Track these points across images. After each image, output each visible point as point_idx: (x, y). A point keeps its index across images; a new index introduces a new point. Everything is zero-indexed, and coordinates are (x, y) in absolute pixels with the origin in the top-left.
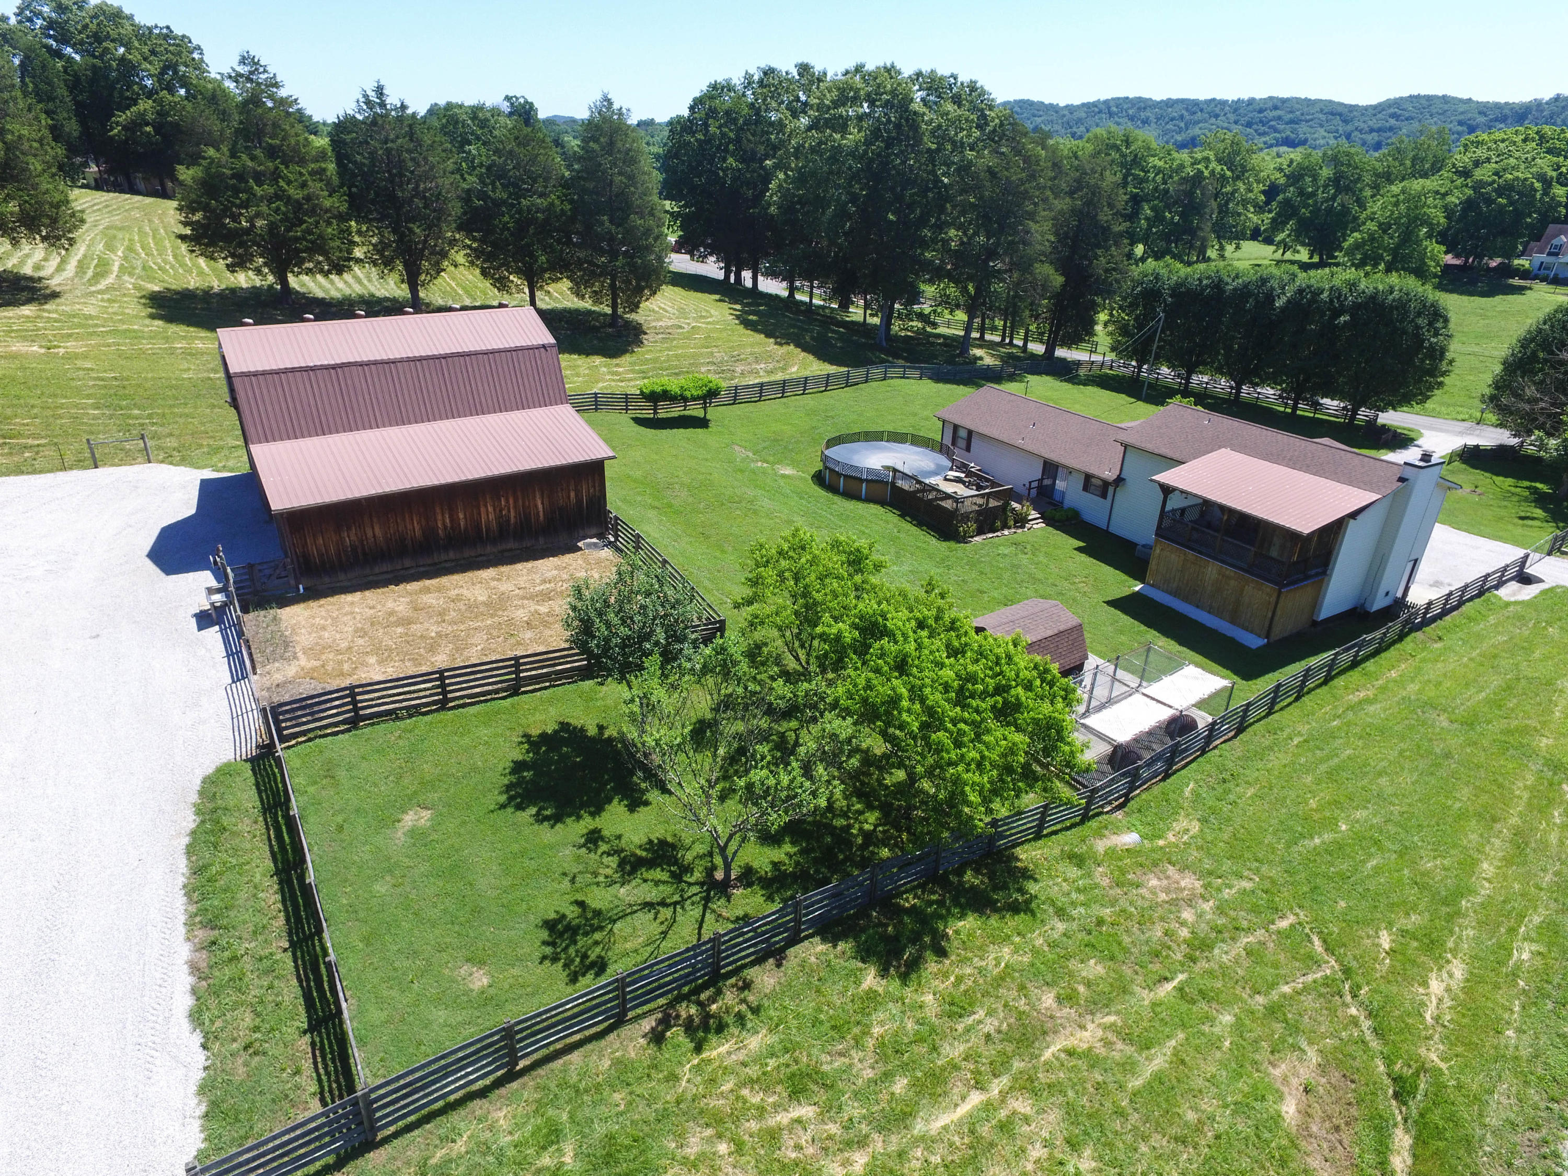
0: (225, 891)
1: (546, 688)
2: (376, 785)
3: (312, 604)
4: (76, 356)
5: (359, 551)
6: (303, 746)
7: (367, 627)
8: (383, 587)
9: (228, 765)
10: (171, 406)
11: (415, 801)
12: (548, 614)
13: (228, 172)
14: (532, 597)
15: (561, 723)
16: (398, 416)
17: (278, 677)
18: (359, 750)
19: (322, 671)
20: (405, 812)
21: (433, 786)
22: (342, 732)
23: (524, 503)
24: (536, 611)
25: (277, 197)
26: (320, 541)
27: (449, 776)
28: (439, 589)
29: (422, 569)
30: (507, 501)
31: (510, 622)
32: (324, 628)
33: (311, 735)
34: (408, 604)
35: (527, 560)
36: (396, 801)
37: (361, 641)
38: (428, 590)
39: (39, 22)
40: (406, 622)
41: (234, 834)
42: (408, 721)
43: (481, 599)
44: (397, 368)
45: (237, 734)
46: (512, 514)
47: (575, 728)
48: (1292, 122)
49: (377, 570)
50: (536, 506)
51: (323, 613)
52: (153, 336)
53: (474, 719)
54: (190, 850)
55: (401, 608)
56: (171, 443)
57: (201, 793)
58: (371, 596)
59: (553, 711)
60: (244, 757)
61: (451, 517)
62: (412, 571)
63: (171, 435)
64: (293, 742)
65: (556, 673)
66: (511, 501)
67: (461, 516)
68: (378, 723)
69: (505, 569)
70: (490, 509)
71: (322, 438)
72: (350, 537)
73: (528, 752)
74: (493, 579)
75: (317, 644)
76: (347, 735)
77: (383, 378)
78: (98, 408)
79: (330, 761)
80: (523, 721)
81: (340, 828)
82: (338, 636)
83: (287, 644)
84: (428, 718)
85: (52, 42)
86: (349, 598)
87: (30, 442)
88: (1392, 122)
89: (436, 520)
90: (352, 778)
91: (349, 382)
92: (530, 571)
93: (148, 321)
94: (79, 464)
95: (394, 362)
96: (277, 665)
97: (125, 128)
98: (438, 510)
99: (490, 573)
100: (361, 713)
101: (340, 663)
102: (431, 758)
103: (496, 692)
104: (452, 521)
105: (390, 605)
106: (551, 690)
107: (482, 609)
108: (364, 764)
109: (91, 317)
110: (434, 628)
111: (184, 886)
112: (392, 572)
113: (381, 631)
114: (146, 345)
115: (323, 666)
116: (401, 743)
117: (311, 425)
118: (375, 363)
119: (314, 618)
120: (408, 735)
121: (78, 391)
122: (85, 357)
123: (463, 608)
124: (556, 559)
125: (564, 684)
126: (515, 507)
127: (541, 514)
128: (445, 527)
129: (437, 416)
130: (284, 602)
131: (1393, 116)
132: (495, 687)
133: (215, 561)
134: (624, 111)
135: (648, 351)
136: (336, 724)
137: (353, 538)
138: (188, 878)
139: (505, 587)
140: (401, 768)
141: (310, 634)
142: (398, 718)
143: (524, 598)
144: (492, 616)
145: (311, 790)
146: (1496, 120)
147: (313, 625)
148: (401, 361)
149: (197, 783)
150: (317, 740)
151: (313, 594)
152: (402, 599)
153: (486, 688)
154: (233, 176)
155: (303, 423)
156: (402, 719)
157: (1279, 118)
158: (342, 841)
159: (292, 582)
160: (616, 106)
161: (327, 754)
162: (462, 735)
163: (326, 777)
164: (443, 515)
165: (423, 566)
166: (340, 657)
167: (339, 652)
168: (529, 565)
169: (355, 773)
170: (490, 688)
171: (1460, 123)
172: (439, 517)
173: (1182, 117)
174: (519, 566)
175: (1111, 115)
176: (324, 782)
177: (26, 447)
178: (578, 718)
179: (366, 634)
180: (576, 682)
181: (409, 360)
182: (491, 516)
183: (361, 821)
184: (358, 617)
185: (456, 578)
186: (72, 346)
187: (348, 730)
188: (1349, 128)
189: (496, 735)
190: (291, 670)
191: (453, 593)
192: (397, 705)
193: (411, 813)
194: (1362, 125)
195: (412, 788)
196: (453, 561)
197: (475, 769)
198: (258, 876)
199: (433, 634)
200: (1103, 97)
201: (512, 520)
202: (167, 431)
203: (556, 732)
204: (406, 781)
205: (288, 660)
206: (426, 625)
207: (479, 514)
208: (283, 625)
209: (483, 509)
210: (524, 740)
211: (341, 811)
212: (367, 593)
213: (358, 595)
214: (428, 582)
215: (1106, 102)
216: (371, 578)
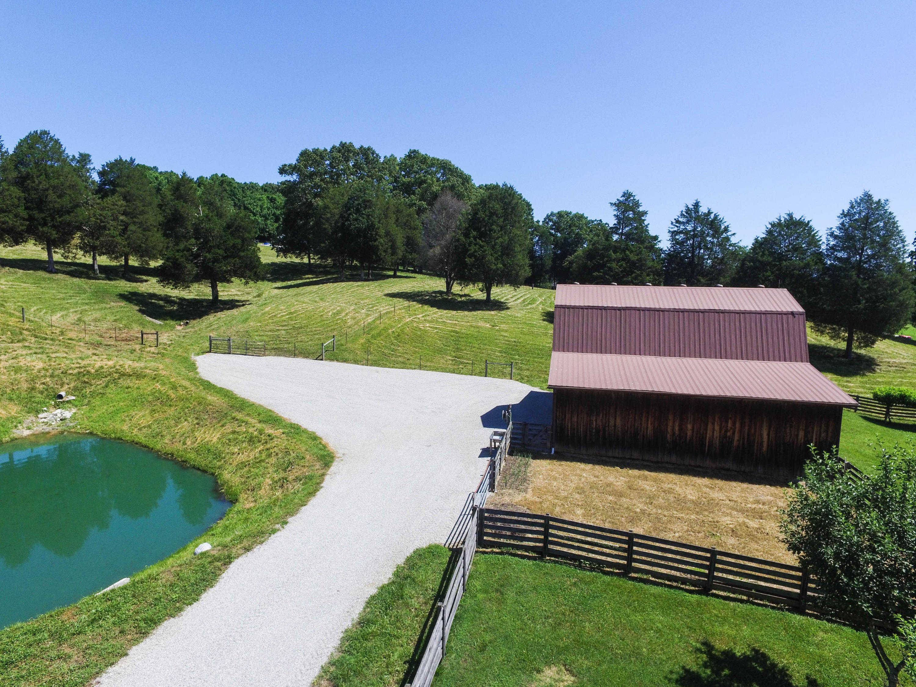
0: (365, 654)
1: (742, 601)
2: (534, 620)
3: (555, 462)
4: (503, 330)
5: (601, 433)
6: (493, 556)
7: (587, 489)
8: (610, 466)
9: (437, 547)
10: (534, 358)
11: (562, 657)
12: (757, 530)
13: (601, 247)
14: (742, 511)
15: (757, 651)
16: (657, 348)
17: (507, 499)
18: (535, 579)
19: (539, 506)
20: (548, 664)
21: (587, 651)
22: (529, 558)
23: (749, 430)
24: (744, 523)
25: (623, 259)
26: (575, 419)
27: (608, 648)
28: (655, 480)
29: (645, 463)
30: (734, 424)
31: (715, 524)
32: (555, 479)
33: (504, 550)
34: (625, 482)
35: (742, 481)
36: (544, 647)
37: (577, 496)
38: (646, 478)
39: (551, 223)
40: (621, 495)
41: (407, 605)
42: (588, 573)
43: (690, 497)
44: (664, 315)
45: (457, 526)
46: (736, 437)
47: (774, 665)
49: (610, 454)
50: (761, 435)
51: (560, 470)
52: (540, 327)
53: (652, 599)
54: (371, 601)
55: (619, 483)
56: (526, 373)
57: (408, 559)
58: (599, 469)
59: (746, 630)
60: (451, 546)
61: (680, 426)
62: (638, 462)
63: (528, 370)
64: (489, 550)
65: (759, 588)
66: (738, 425)
67: (689, 427)
68: (561, 564)
69: (720, 483)
70: (717, 428)
71: (599, 356)
72: (597, 421)
73: (705, 665)
74: (706, 486)
75: (546, 487)
76: (531, 563)
77: (652, 322)
78: (501, 353)
79: (508, 577)
80: (708, 627)
81: (483, 648)
82: (562, 487)
83: (525, 480)
84: (607, 578)
85: (553, 231)
86: (583, 466)
87: (465, 361)
89: (667, 425)
90: (517, 602)
91: (628, 320)
92: (743, 490)
93: (541, 321)
94: (480, 374)
95: (663, 311)
96: (511, 491)
97: (570, 263)
98: (671, 417)
99: (705, 481)
100: (551, 547)
101: (555, 505)
102: (596, 619)
103: (684, 581)
104: (680, 429)
105: (611, 479)
106: (749, 606)
107: (689, 505)
108: (532, 595)
109: (517, 317)
110: (641, 506)
111: (346, 631)
112: (621, 458)
113: (596, 494)
114: (535, 330)
115: (541, 503)
116: (574, 590)
117: (594, 345)
118: (649, 310)
119: (552, 471)
120: (583, 586)
121: (496, 345)
122: (506, 331)
123: (672, 499)
124: (773, 488)
125: (766, 606)
126: (741, 431)
127: (765, 445)
128: (674, 434)
129: (687, 354)
130: (536, 456)
132: (683, 575)
133: (505, 414)
134: (883, 202)
135: (879, 377)
136: (527, 549)
137: (599, 423)
138: (353, 625)
139: (716, 495)
140: (564, 614)
141: (544, 479)
142: (580, 567)
143: (733, 509)
144: (697, 513)
145: (480, 596)
147: (549, 475)
148: (669, 310)
149: (409, 552)
150: (506, 556)
151: (560, 457)
152: (621, 478)
153: (673, 573)
154: (603, 249)
155: (589, 342)
156: (583, 569)
158: (479, 662)
159: (549, 444)
160: (875, 199)
161: (508, 571)
162: (635, 610)
163: (497, 591)
164: (674, 422)
165: (647, 461)
166: (556, 501)
167: (557, 498)
168: (745, 485)
169: (522, 599)
170: (678, 574)
172: (670, 423)
174: (734, 484)
176: (494, 595)
177: (462, 363)
178: (780, 654)
179: (584, 492)
180: (781, 609)
181: (675, 311)
182: (716, 434)
183: (504, 650)
184: (583, 480)
185: (672, 477)
186: (503, 326)
187: (534, 559)
189: (672, 628)
190: (518, 498)
191: (666, 486)
192: (584, 554)
193: (554, 669)
195: (567, 642)
196: (673, 464)
197: (637, 653)
198: (396, 655)
199: (638, 510)
201: (735, 443)
202: (527, 367)
203: (746, 658)
204: (563, 631)
205: (520, 490)
206: (635, 501)
207: (706, 430)
208: (529, 469)
209: (710, 426)
210: (703, 648)
211: (492, 630)
212: (597, 467)
213: (590, 466)
214: (646, 473)
216: (604, 458)
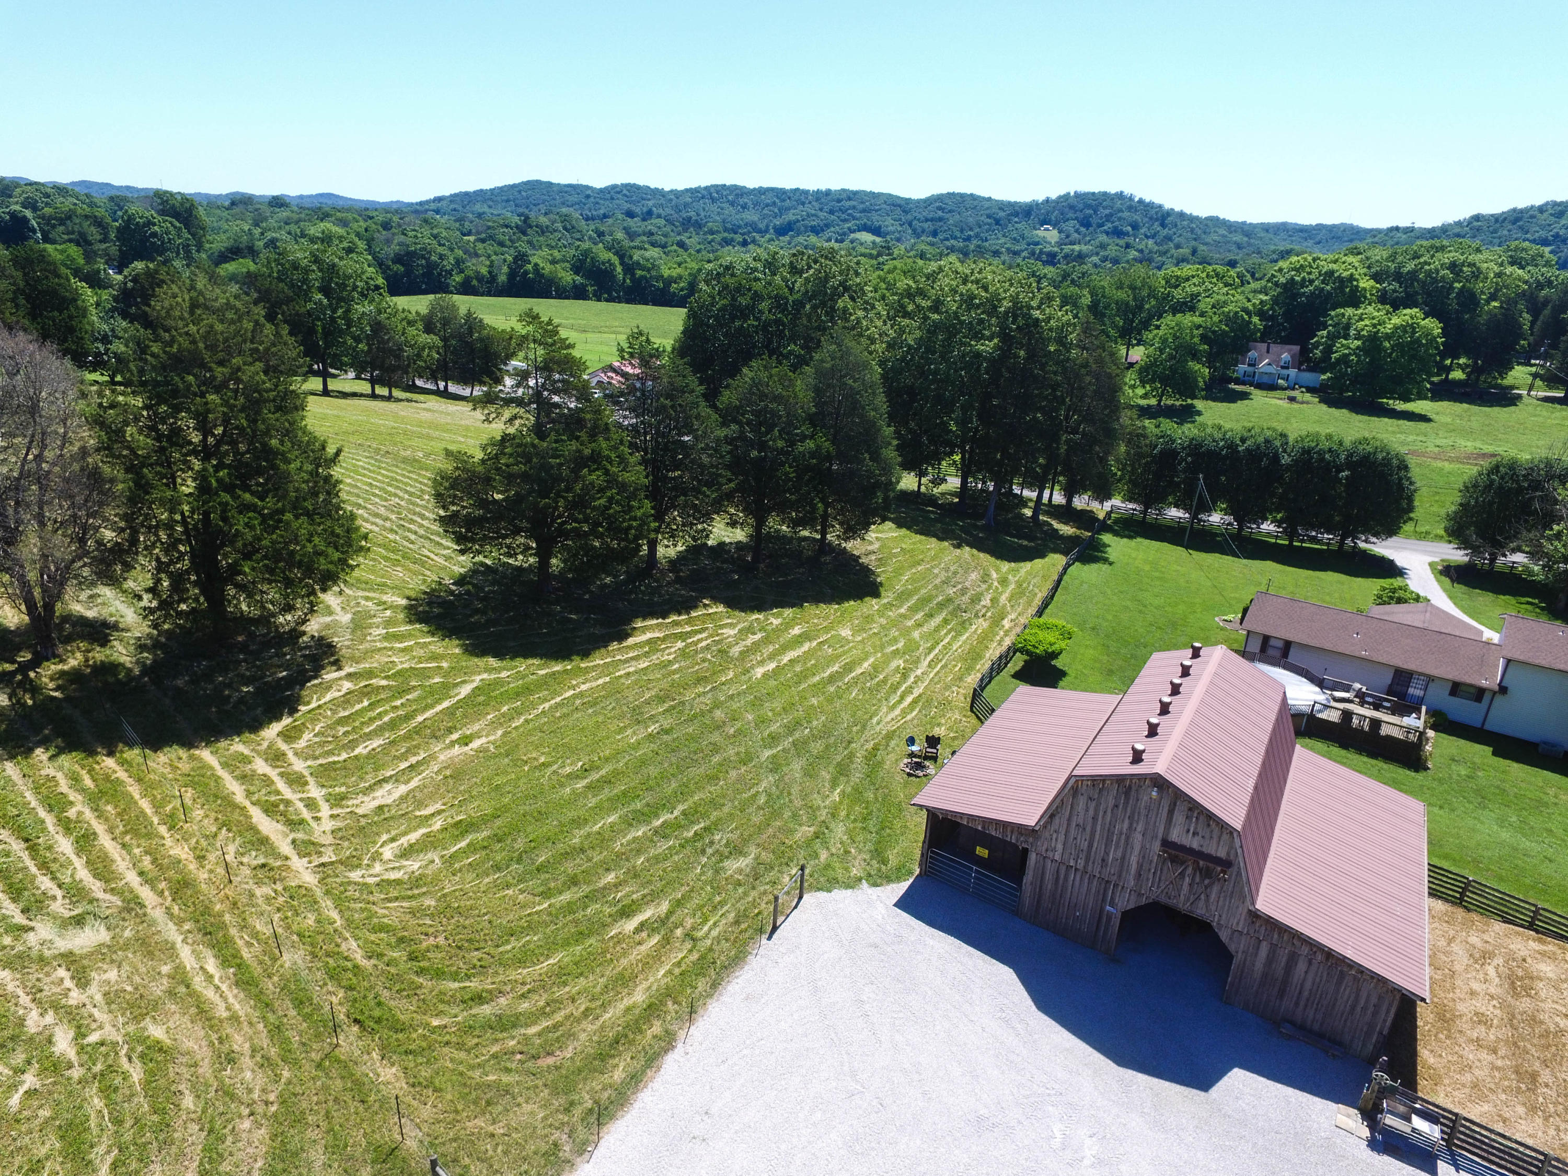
48: (864, 211)
88: (940, 213)
131: (939, 208)
146: (1011, 214)
157: (854, 207)
171: (989, 216)
173: (774, 203)
175: (713, 200)
188: (909, 217)
194: (919, 216)
200: (704, 184)
215: (706, 188)
